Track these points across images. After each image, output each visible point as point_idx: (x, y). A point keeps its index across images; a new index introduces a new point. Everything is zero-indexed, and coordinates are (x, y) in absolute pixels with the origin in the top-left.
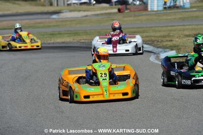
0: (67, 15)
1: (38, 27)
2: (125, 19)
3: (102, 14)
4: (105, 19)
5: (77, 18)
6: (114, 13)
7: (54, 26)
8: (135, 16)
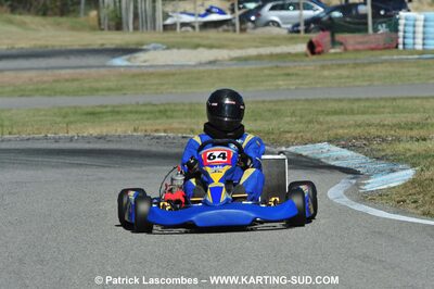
0: (157, 57)
1: (62, 93)
2: (326, 73)
3: (259, 58)
4: (266, 72)
5: (183, 66)
6: (297, 55)
7: (109, 90)
8: (356, 65)
